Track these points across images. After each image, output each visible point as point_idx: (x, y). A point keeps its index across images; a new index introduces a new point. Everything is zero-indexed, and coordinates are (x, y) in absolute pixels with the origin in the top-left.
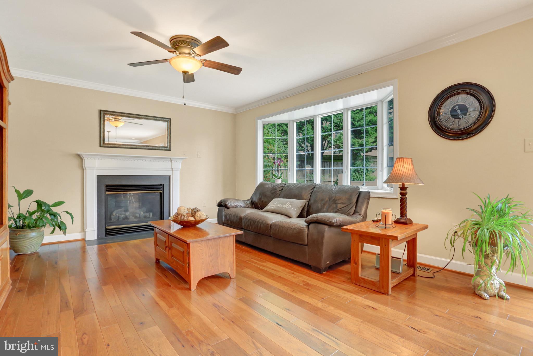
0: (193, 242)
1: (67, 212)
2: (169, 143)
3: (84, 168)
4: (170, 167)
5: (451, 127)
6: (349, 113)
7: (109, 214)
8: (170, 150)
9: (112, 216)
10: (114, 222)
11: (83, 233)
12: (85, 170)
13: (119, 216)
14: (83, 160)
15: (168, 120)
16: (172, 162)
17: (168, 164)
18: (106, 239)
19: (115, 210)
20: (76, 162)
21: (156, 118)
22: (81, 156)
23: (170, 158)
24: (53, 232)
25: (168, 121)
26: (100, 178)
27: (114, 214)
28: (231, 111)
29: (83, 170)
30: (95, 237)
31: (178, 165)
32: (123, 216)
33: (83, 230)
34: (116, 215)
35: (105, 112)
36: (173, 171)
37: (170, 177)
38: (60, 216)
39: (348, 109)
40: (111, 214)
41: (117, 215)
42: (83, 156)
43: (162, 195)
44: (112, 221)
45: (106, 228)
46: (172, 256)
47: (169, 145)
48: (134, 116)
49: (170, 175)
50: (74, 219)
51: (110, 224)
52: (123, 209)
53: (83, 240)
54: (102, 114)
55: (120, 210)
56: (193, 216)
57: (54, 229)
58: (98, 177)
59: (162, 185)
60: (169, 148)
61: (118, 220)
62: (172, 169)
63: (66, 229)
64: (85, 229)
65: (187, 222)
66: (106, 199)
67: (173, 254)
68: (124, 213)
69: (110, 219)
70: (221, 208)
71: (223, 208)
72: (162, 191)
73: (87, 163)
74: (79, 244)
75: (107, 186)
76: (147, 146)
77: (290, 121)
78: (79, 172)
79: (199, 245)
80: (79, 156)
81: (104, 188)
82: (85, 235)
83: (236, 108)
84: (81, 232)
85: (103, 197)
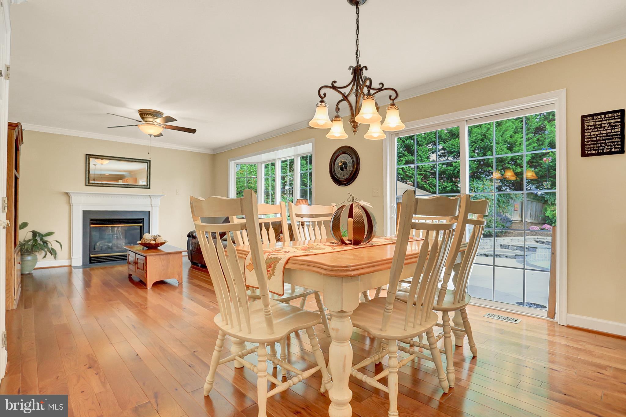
0: (149, 255)
1: (57, 241)
2: (148, 182)
3: (71, 205)
4: (150, 204)
5: (339, 176)
6: (299, 159)
7: (93, 244)
8: (150, 188)
9: (96, 247)
10: (98, 251)
11: (69, 260)
12: (72, 206)
13: (102, 247)
14: (71, 198)
15: (148, 161)
16: (151, 199)
17: (147, 201)
18: (90, 265)
19: (99, 241)
20: (64, 199)
21: (136, 160)
22: (69, 194)
23: (150, 196)
24: (45, 257)
25: (147, 163)
26: (86, 213)
27: (98, 244)
28: (209, 152)
29: (71, 206)
30: (81, 264)
31: (157, 202)
32: (106, 246)
33: (70, 258)
34: (99, 245)
35: (90, 156)
36: (152, 207)
37: (149, 212)
38: (51, 244)
39: (297, 155)
40: (95, 245)
41: (101, 245)
42: (71, 194)
43: (142, 228)
44: (95, 251)
45: (90, 256)
46: (138, 268)
47: (148, 184)
48: (117, 159)
49: (149, 210)
50: (62, 247)
51: (93, 253)
52: (106, 241)
53: (70, 266)
54: (87, 158)
55: (103, 241)
56: (155, 240)
57: (46, 254)
58: (84, 212)
59: (142, 219)
60: (148, 186)
61: (101, 250)
62: (152, 205)
63: (56, 254)
64: (71, 256)
65: (150, 244)
66: (90, 231)
67: (138, 267)
68: (107, 244)
69: (95, 249)
70: (190, 238)
71: (191, 238)
72: (142, 225)
73: (74, 199)
74: (66, 269)
75: (91, 220)
76: (128, 185)
77: (258, 162)
78: (67, 208)
79: (154, 258)
80: (67, 194)
81: (89, 222)
82: (71, 262)
83: (214, 149)
84: (68, 259)
85: (88, 230)
